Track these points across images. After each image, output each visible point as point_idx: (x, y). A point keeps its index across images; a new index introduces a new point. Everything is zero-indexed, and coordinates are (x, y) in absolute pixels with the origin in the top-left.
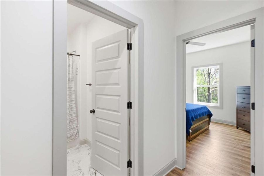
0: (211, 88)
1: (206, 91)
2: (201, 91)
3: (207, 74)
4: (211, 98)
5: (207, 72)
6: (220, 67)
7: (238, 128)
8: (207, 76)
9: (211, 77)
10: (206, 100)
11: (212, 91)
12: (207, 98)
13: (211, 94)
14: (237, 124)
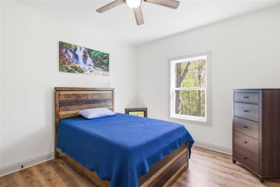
0: (201, 91)
1: (197, 95)
2: (192, 95)
3: (198, 77)
4: (202, 102)
5: (198, 75)
6: (207, 57)
7: (234, 162)
8: (197, 79)
9: (202, 80)
10: (196, 105)
11: (202, 95)
12: (198, 102)
13: (202, 98)
14: (234, 156)
